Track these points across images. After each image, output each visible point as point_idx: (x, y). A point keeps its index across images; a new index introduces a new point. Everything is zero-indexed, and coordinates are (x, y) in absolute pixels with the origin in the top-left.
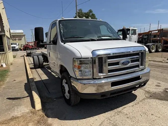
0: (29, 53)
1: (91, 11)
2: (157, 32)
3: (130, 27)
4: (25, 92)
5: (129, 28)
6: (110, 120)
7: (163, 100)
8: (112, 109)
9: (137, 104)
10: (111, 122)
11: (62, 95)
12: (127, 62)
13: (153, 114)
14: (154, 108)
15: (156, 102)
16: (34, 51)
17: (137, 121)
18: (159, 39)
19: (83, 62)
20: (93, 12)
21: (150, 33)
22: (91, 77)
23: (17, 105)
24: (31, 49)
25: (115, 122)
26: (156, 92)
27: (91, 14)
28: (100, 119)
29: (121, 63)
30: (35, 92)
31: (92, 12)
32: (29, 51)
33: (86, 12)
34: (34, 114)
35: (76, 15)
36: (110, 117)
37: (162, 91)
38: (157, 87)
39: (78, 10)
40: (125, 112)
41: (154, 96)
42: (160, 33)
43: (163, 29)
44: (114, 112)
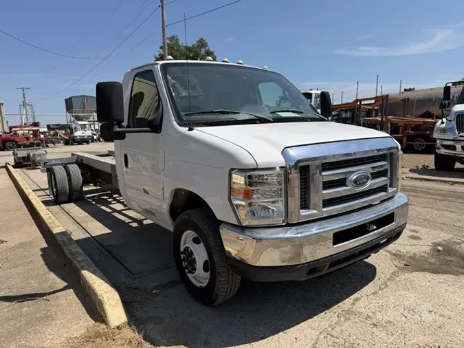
0: (24, 158)
1: (202, 43)
2: (373, 101)
3: (311, 90)
4: (52, 276)
5: (310, 92)
6: (332, 336)
7: (439, 273)
8: (327, 307)
9: (383, 289)
10: (336, 340)
11: (178, 278)
12: (365, 178)
13: (431, 309)
14: (427, 296)
15: (426, 280)
16: (41, 151)
17: (400, 332)
18: (380, 119)
19: (260, 181)
20: (209, 45)
21: (359, 103)
22: (280, 221)
23: (38, 316)
24: (29, 146)
25: (347, 340)
26: (414, 254)
27: (203, 50)
28: (306, 336)
29: (351, 180)
30: (92, 273)
31: (207, 46)
32: (22, 153)
33: (191, 46)
34: (107, 340)
35: (161, 51)
36: (329, 327)
37: (428, 249)
38: (414, 242)
39: (168, 39)
40: (362, 310)
41: (412, 264)
42: (381, 106)
43: (387, 96)
44: (335, 313)
